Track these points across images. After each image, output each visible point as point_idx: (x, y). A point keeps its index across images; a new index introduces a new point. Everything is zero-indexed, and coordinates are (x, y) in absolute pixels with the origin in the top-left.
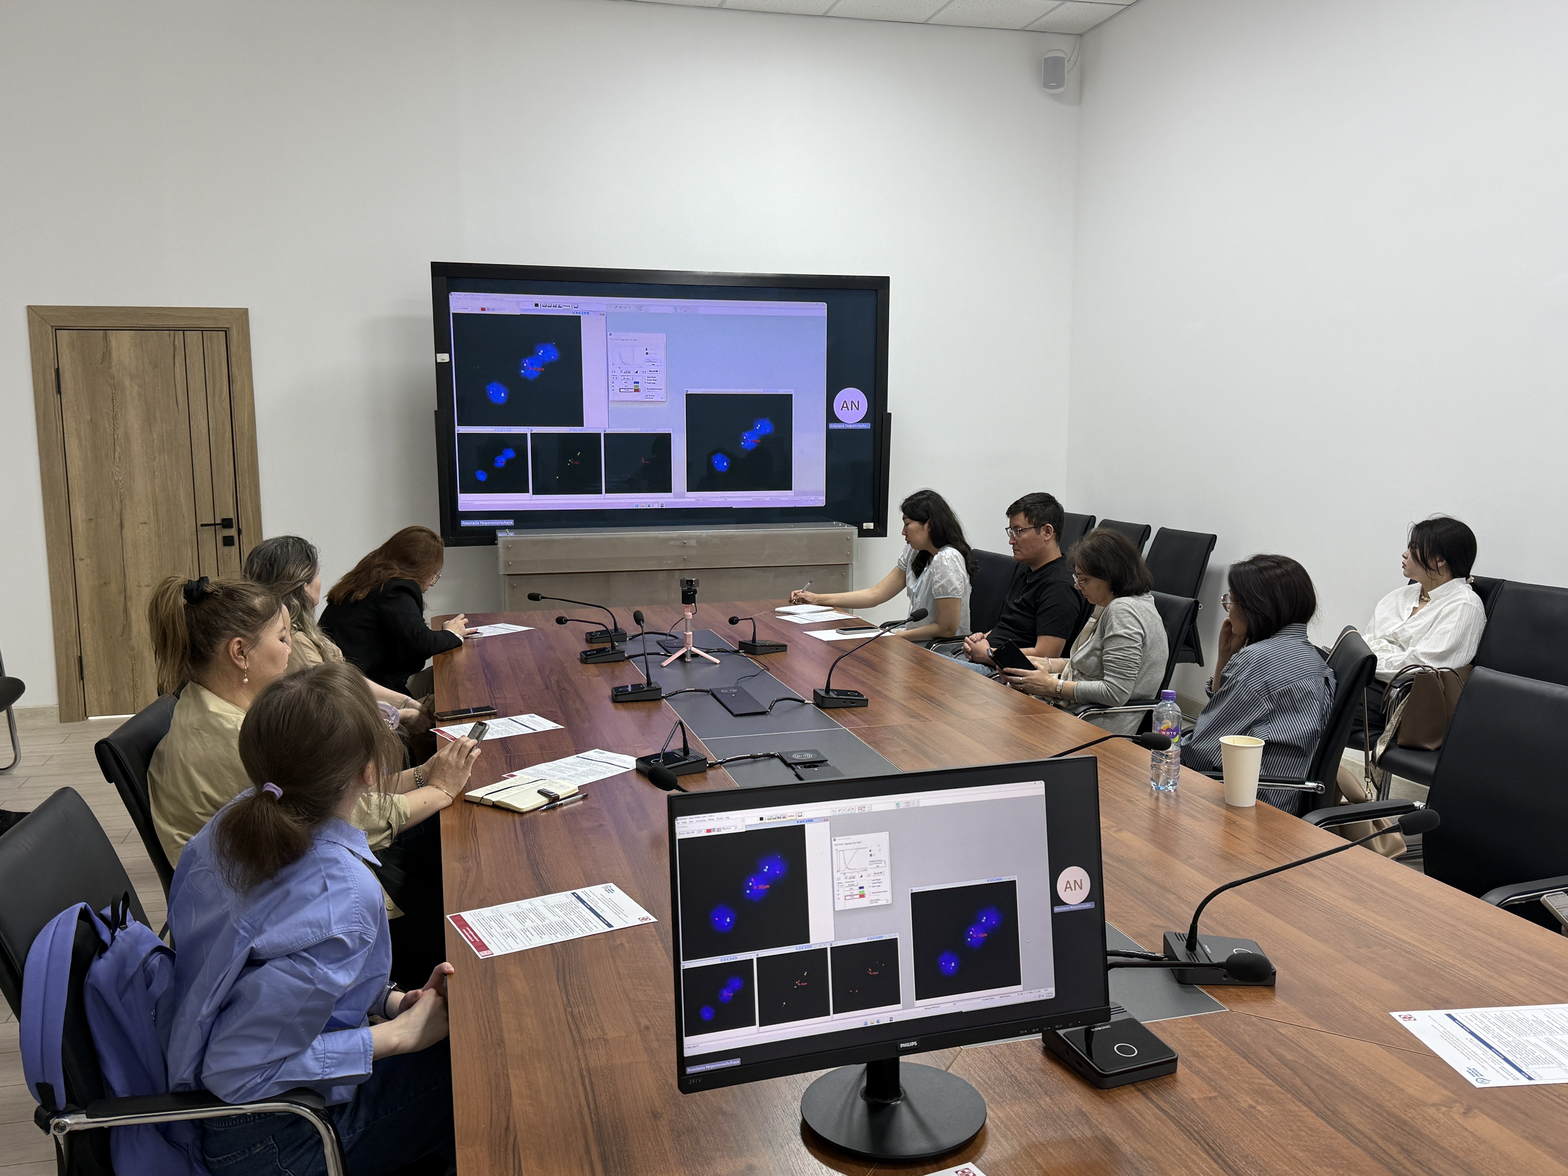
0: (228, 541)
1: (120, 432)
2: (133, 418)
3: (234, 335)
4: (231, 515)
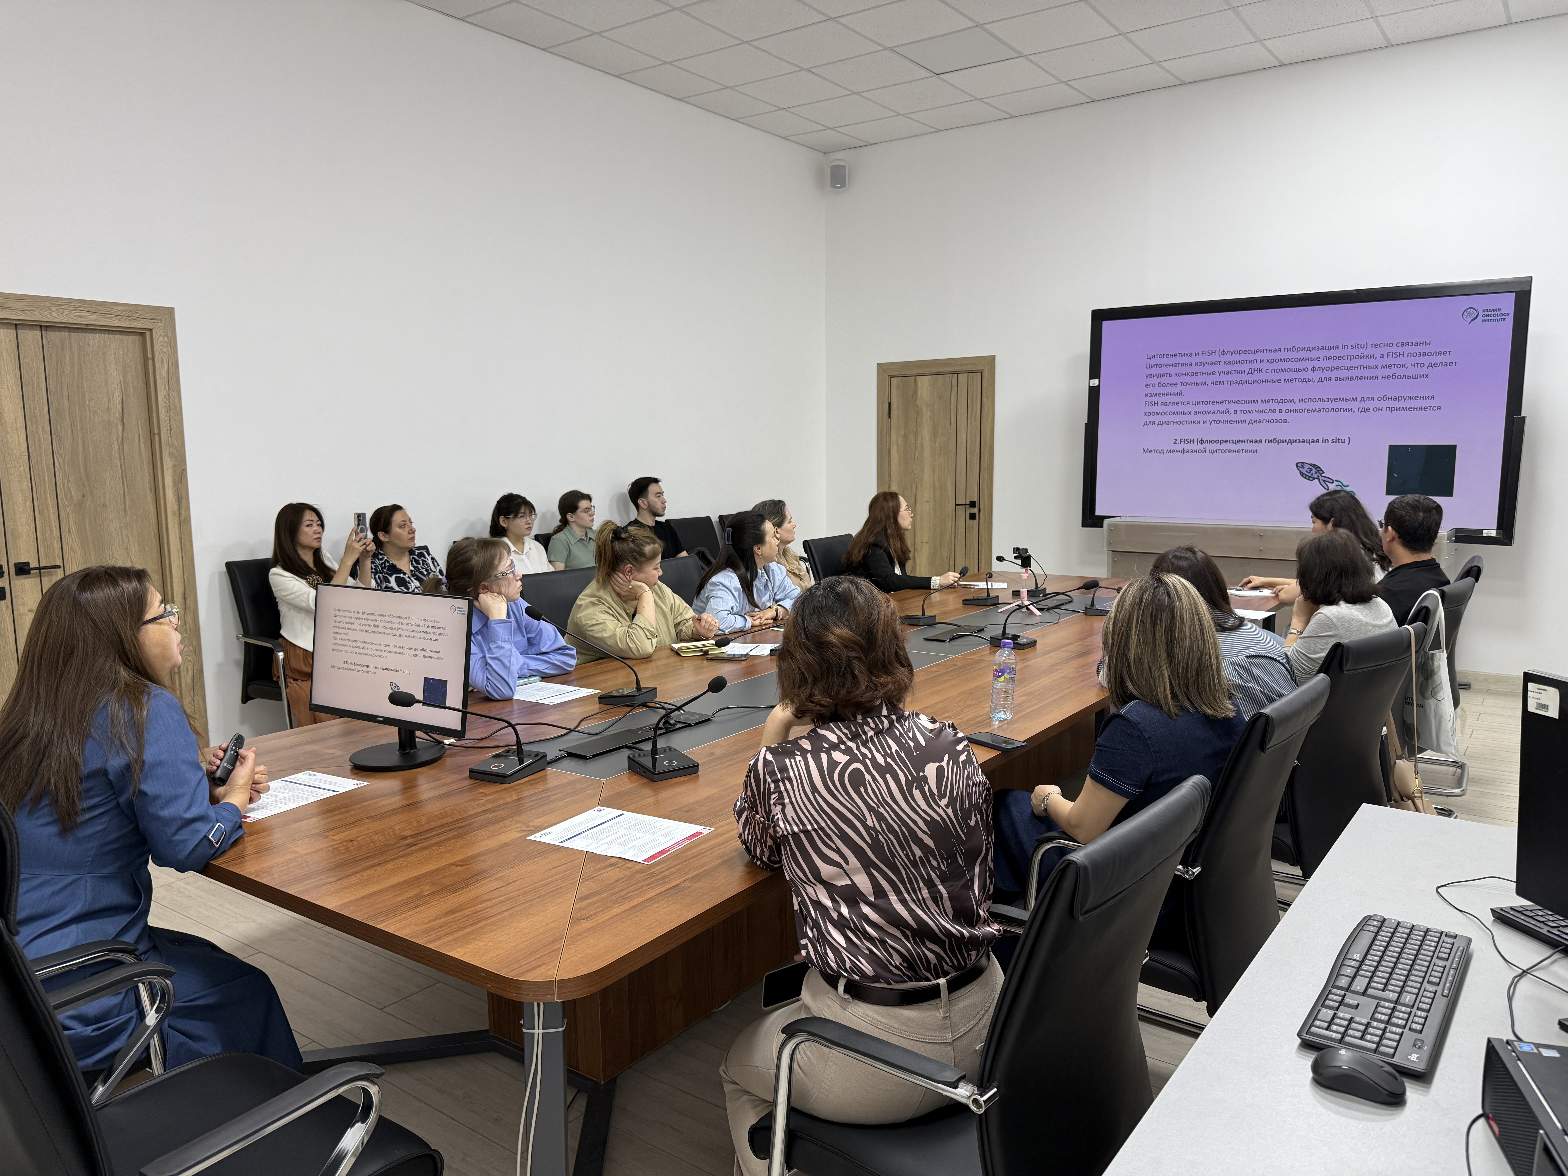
0: (973, 516)
1: (919, 442)
2: (926, 432)
3: (986, 374)
4: (976, 499)
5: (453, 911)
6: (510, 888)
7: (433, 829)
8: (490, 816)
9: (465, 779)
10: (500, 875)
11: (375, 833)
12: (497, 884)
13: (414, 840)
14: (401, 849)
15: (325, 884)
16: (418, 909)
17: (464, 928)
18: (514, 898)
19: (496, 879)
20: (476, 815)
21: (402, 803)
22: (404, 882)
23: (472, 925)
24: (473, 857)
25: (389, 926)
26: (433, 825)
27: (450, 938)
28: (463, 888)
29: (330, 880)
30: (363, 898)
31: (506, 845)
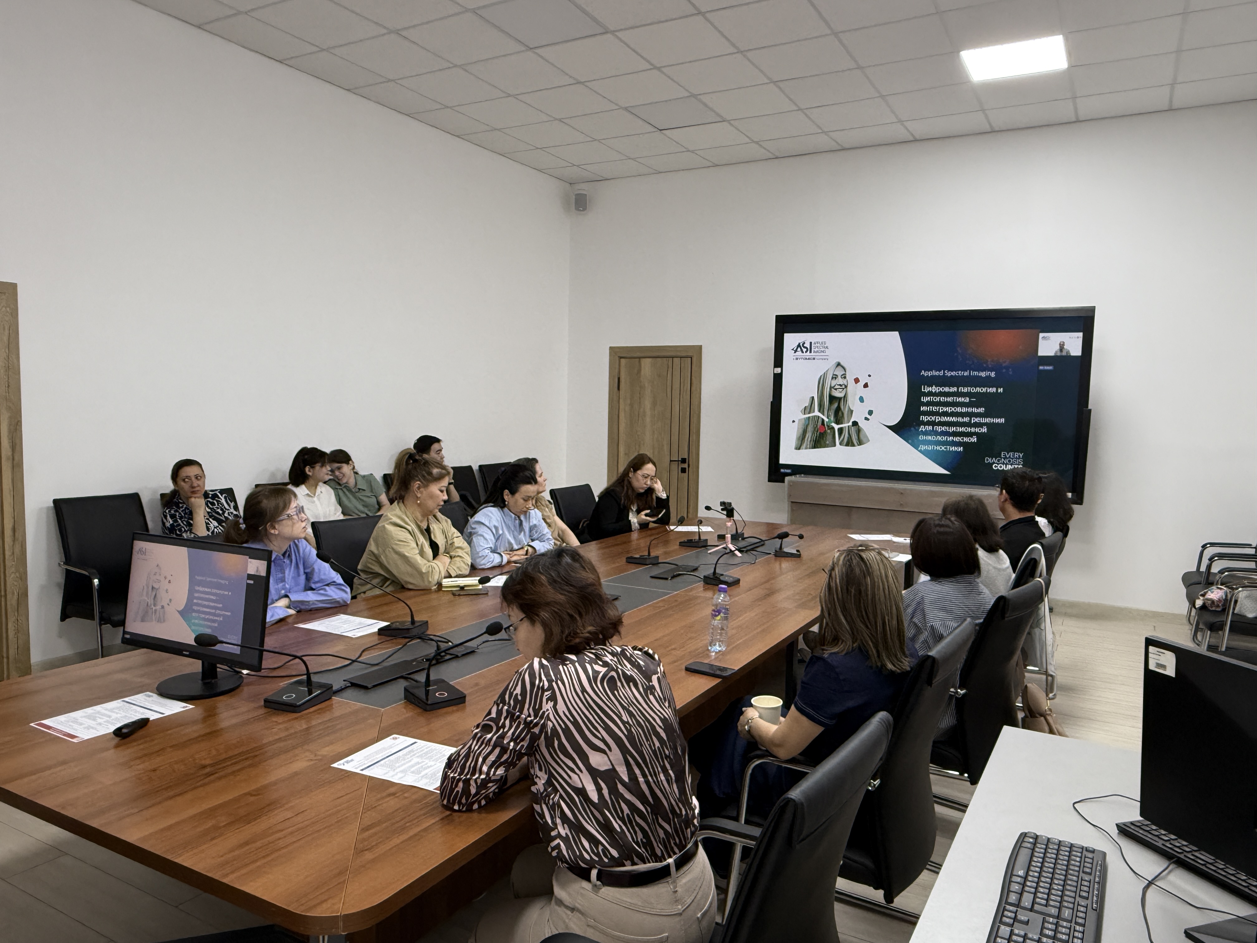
0: (683, 470)
1: (642, 410)
2: (647, 403)
3: (694, 359)
4: (686, 457)
5: (247, 843)
6: (299, 818)
7: (230, 758)
8: (282, 744)
9: (260, 707)
10: (290, 805)
11: (176, 762)
12: (289, 814)
13: (212, 769)
14: (199, 779)
15: (128, 816)
16: (214, 842)
17: (256, 861)
18: (302, 828)
19: (287, 809)
20: (271, 743)
21: (203, 732)
22: (201, 813)
23: (264, 857)
24: (265, 787)
25: (186, 860)
26: (231, 754)
27: (244, 871)
28: (255, 819)
29: (132, 811)
30: (163, 830)
31: (296, 774)
